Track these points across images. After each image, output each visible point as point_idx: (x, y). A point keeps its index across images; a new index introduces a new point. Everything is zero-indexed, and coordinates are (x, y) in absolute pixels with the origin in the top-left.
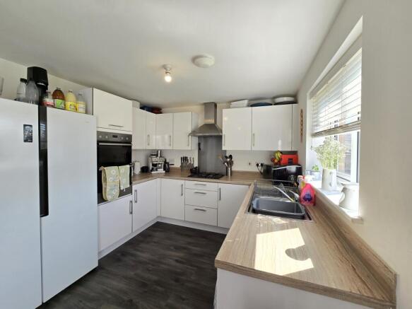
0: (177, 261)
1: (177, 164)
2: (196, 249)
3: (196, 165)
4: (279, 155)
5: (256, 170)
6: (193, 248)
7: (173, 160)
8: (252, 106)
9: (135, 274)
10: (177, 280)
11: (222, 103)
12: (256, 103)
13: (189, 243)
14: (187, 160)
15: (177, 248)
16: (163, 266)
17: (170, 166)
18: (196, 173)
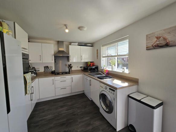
0: (67, 110)
1: (42, 70)
2: (70, 103)
3: (53, 69)
4: (90, 63)
5: (80, 69)
6: (68, 104)
7: (39, 68)
8: (79, 45)
9: (54, 124)
10: (74, 115)
11: (66, 42)
12: (80, 44)
13: (64, 103)
14: (48, 68)
15: (62, 107)
16: (63, 115)
17: (37, 72)
18: (54, 73)
